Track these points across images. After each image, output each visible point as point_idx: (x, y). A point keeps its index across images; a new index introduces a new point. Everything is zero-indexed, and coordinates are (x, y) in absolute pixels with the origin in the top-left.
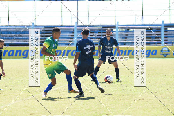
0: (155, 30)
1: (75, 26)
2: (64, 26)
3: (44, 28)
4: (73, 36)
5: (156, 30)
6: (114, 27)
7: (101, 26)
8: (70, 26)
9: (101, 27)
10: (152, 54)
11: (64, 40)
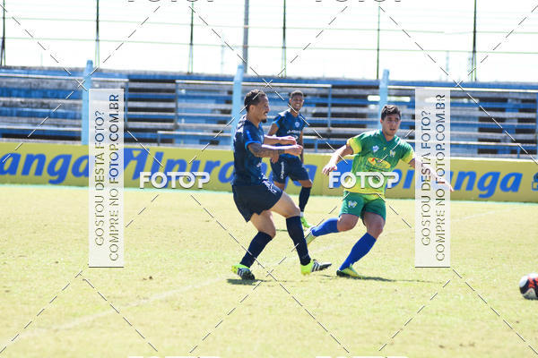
0: (515, 103)
1: (238, 78)
2: (198, 77)
3: (127, 80)
4: (229, 112)
5: (519, 102)
6: (373, 87)
7: (328, 81)
8: (217, 78)
9: (329, 86)
10: (504, 187)
11: (194, 125)
